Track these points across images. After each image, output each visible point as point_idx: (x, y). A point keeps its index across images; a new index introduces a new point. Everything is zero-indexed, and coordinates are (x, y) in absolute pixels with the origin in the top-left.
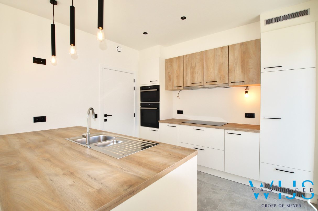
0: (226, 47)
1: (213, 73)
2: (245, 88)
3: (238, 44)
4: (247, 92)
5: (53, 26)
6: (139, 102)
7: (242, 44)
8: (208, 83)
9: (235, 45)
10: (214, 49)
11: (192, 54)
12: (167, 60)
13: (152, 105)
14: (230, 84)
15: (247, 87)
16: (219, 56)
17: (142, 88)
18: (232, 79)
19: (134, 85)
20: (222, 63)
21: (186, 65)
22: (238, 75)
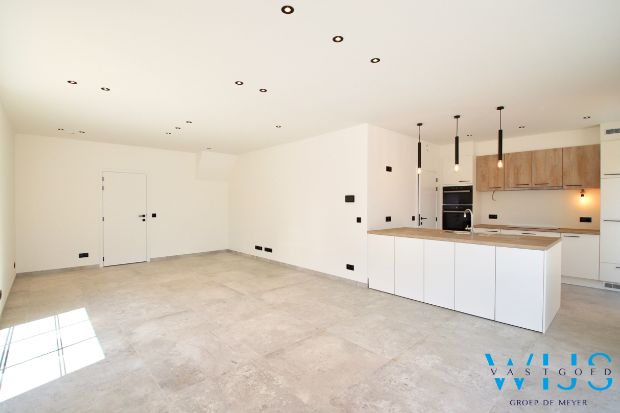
0: (559, 149)
1: (543, 175)
2: (581, 191)
3: (574, 147)
4: (582, 195)
5: (420, 144)
6: (441, 204)
7: (578, 148)
8: (538, 186)
9: (570, 148)
10: (545, 150)
11: (516, 153)
12: (480, 157)
13: (461, 208)
14: (564, 188)
15: (583, 190)
16: (551, 157)
17: (445, 189)
18: (567, 182)
19: (437, 185)
20: (555, 166)
21: (508, 164)
22: (574, 178)
